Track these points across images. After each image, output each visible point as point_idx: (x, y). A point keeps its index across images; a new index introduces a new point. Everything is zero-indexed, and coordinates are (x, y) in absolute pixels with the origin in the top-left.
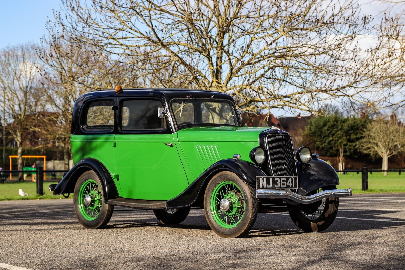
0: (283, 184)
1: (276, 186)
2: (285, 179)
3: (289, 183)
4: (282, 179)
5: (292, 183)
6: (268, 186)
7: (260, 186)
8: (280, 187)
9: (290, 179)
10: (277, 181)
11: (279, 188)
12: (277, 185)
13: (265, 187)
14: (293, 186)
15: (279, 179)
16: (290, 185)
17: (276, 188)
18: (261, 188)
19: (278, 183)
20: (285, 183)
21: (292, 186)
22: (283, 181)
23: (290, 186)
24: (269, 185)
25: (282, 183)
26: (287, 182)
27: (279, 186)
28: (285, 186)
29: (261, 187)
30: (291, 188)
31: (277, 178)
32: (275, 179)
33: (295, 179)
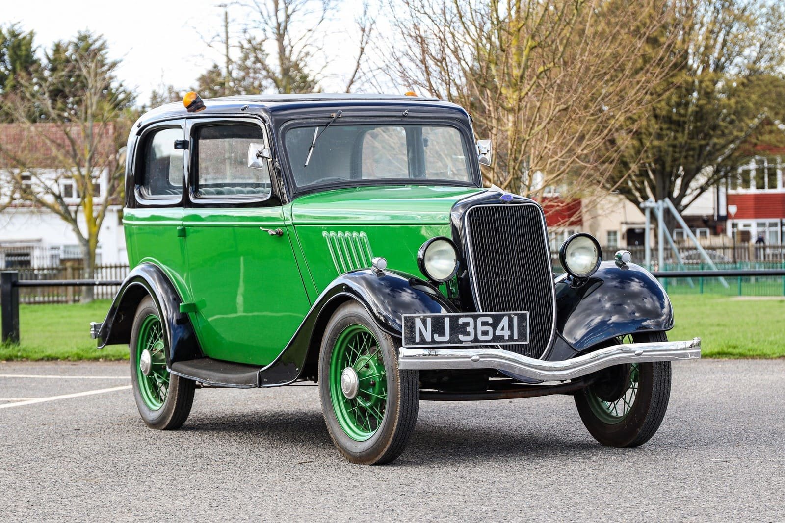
0: (485, 333)
1: (461, 337)
2: (490, 320)
3: (503, 329)
4: (480, 320)
5: (511, 327)
6: (437, 338)
7: (414, 338)
8: (476, 340)
9: (506, 319)
10: (467, 324)
11: (471, 342)
12: (468, 334)
13: (429, 339)
14: (516, 337)
15: (471, 320)
16: (506, 334)
17: (461, 342)
18: (418, 343)
19: (470, 329)
20: (489, 329)
21: (511, 338)
22: (484, 324)
23: (506, 338)
24: (442, 334)
25: (480, 329)
26: (495, 326)
27: (472, 337)
28: (490, 337)
29: (418, 339)
30: (507, 341)
31: (466, 316)
32: (461, 321)
33: (522, 318)
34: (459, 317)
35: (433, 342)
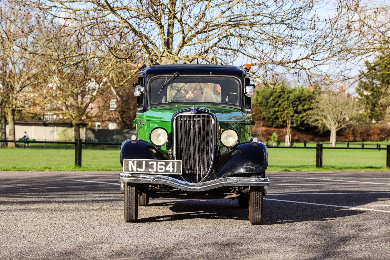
0: (161, 169)
1: (150, 170)
2: (164, 163)
3: (170, 167)
4: (159, 163)
5: (173, 167)
6: (139, 169)
7: (128, 169)
8: (157, 171)
9: (171, 163)
10: (153, 164)
11: (155, 172)
12: (153, 169)
13: (135, 170)
14: (175, 171)
15: (155, 163)
16: (171, 169)
17: (150, 172)
18: (130, 171)
19: (154, 167)
20: (163, 167)
21: (173, 171)
22: (161, 165)
23: (171, 171)
24: (141, 168)
25: (159, 167)
26: (166, 166)
27: (155, 170)
28: (163, 170)
29: (130, 169)
30: (171, 173)
31: (153, 161)
32: (150, 163)
33: (179, 163)
34: (149, 161)
35: (137, 171)
